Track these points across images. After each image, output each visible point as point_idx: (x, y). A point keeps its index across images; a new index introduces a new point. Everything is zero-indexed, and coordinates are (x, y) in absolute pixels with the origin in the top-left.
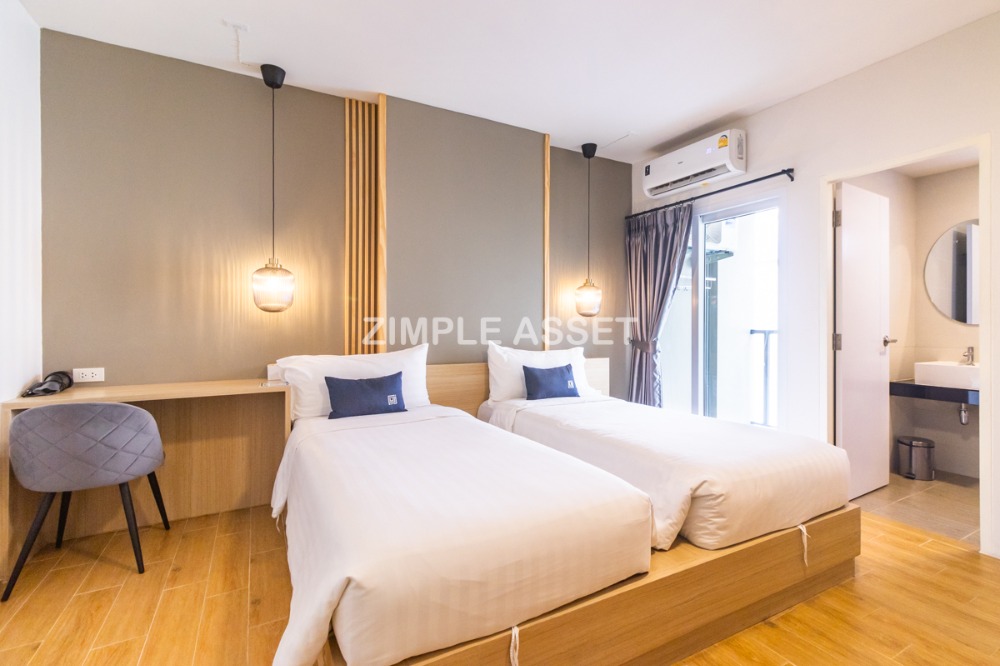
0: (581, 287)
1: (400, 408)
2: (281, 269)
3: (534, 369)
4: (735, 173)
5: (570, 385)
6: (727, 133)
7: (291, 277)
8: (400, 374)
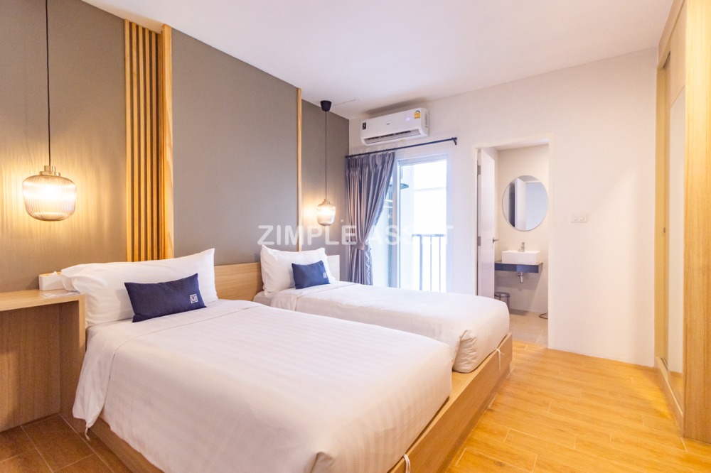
0: (320, 205)
1: (200, 305)
2: (59, 177)
3: (300, 266)
4: (423, 136)
5: (325, 276)
6: (419, 109)
7: (71, 186)
8: (196, 275)
